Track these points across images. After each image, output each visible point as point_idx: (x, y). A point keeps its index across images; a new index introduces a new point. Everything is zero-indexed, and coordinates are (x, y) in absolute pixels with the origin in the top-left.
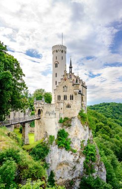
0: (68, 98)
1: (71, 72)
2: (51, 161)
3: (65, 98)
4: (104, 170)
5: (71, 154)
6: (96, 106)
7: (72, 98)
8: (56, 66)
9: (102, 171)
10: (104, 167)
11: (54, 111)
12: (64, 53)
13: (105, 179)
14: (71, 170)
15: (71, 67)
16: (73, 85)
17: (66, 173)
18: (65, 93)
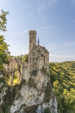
0: (35, 59)
1: (38, 44)
2: (24, 94)
3: (34, 59)
4: (56, 101)
5: (36, 90)
6: (62, 63)
7: (37, 59)
8: (30, 41)
9: (54, 102)
10: (56, 99)
11: (26, 66)
12: (35, 34)
13: (57, 107)
14: (36, 100)
15: (38, 42)
16: (38, 52)
17: (33, 101)
18: (33, 57)
